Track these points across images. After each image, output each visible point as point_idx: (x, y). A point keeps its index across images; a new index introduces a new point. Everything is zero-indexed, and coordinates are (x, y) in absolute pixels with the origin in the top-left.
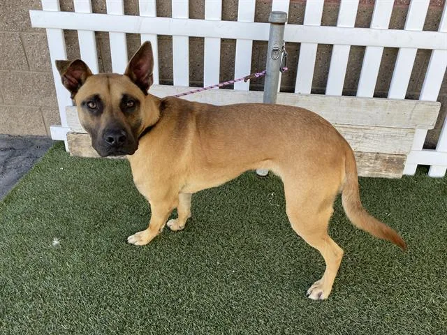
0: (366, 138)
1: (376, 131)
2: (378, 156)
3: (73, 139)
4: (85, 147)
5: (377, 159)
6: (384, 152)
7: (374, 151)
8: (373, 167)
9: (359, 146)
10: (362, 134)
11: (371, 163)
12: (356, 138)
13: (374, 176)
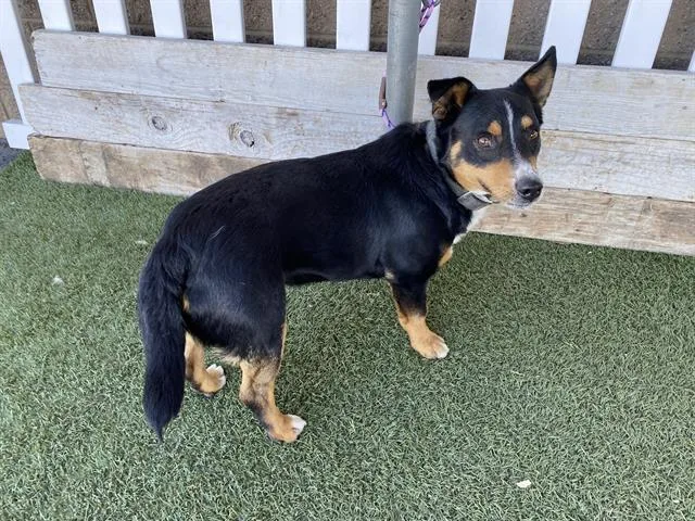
0: (626, 164)
1: (651, 149)
2: (648, 204)
3: (40, 148)
4: (61, 163)
5: (646, 210)
6: (665, 196)
7: (640, 191)
8: (636, 228)
9: (608, 179)
10: (616, 155)
11: (631, 219)
12: (603, 162)
13: (636, 248)
